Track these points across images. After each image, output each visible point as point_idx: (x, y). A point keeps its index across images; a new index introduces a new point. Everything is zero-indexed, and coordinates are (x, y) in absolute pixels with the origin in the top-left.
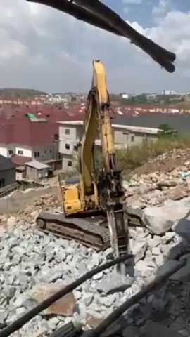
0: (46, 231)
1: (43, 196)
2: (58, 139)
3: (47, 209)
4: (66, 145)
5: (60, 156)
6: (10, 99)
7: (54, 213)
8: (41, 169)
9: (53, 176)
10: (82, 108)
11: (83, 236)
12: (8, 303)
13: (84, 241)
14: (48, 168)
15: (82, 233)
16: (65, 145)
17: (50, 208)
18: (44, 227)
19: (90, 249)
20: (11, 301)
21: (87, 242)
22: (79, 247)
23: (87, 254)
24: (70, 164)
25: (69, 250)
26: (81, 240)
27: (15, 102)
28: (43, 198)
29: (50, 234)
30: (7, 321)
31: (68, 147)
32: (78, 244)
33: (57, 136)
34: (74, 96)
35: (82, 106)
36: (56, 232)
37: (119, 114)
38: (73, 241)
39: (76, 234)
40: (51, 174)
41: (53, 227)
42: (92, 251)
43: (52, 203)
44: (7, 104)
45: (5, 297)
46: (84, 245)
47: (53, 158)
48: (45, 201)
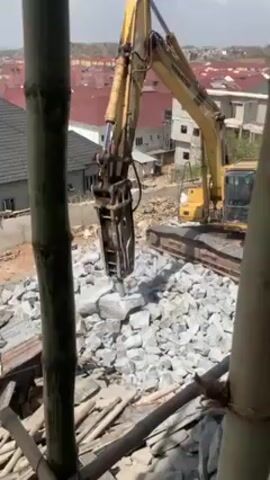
0: (160, 249)
1: (153, 200)
2: (170, 118)
3: (160, 219)
4: (182, 126)
5: (172, 144)
6: (101, 58)
7: (170, 225)
8: (145, 163)
9: (161, 174)
10: (207, 70)
11: (215, 259)
12: (115, 341)
13: (216, 267)
14: (154, 162)
15: (213, 255)
16: (180, 128)
17: (163, 218)
18: (157, 244)
19: (225, 279)
20: (119, 339)
21: (221, 269)
22: (209, 274)
23: (222, 285)
24: (186, 156)
25: (197, 277)
26: (212, 265)
27: (109, 64)
28: (154, 203)
29: (166, 254)
30: (115, 365)
31: (184, 130)
32: (207, 270)
33: (169, 114)
34: (194, 51)
35: (207, 67)
36: (174, 251)
37: (264, 78)
38: (200, 265)
39: (204, 256)
40: (158, 172)
41: (171, 243)
42: (228, 282)
43: (167, 211)
44: (97, 67)
45: (111, 333)
46: (216, 273)
47: (162, 148)
48: (156, 208)
